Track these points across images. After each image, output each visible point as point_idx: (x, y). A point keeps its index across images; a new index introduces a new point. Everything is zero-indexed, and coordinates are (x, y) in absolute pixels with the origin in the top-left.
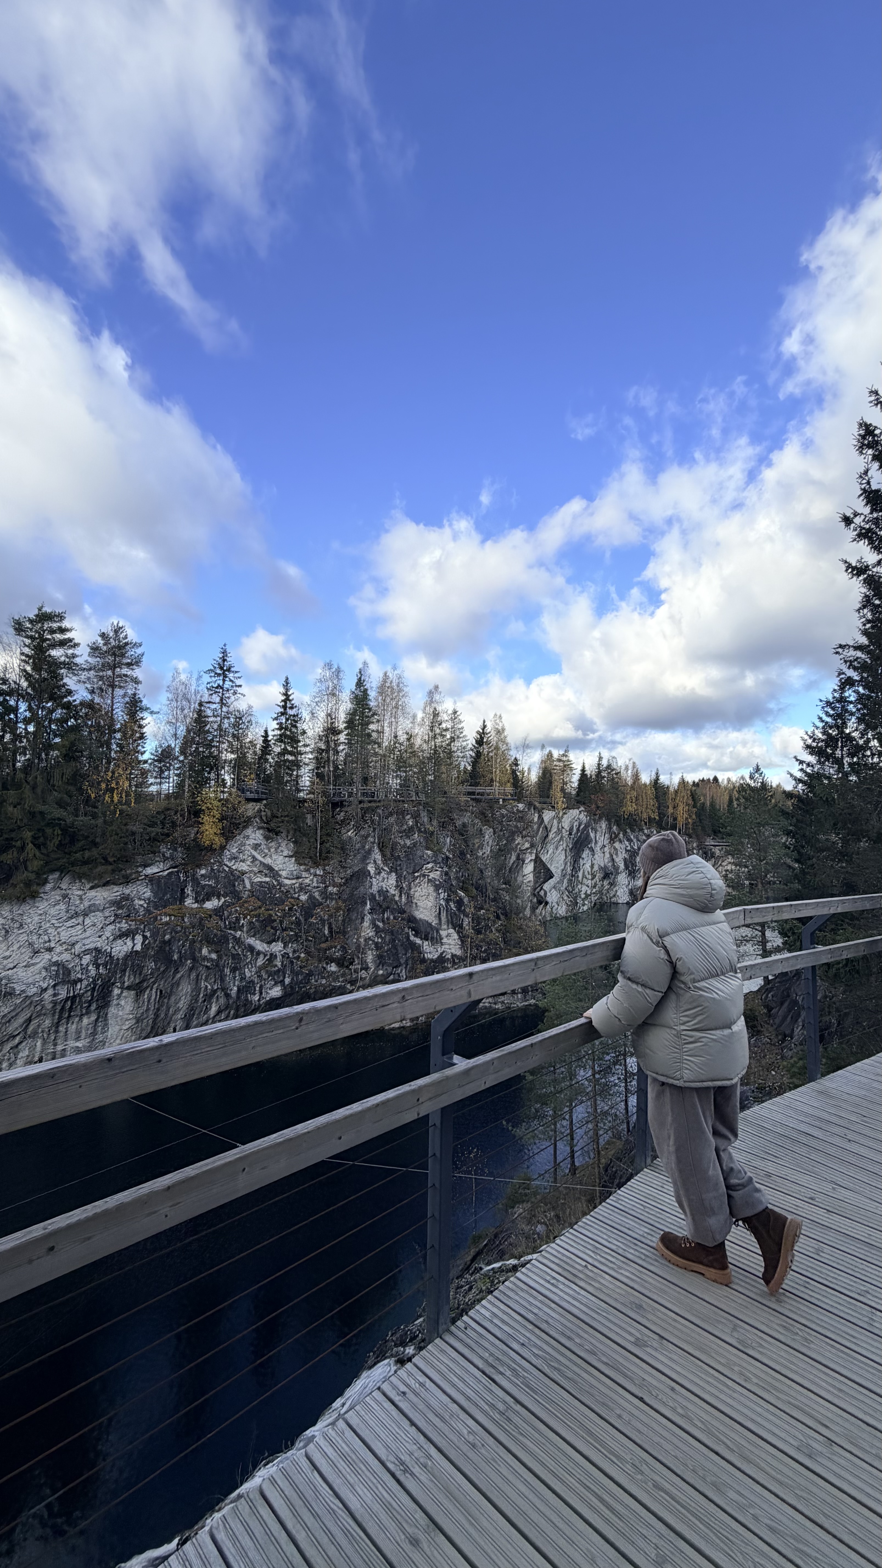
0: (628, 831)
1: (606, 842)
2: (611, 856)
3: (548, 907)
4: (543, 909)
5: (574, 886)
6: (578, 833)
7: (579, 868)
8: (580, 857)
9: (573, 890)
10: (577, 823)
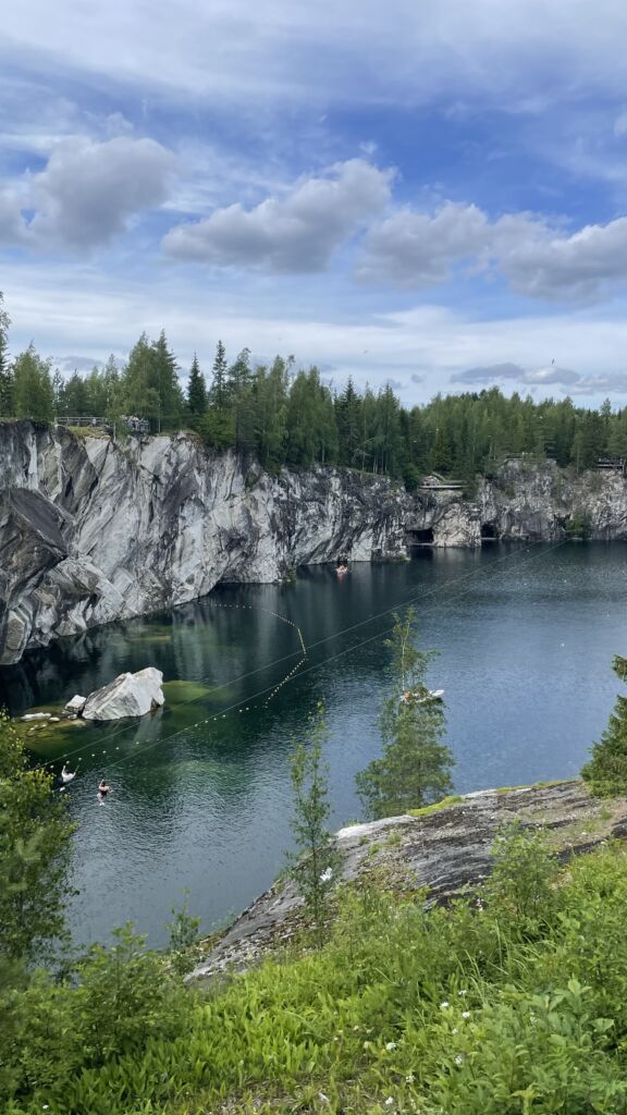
3: (101, 602)
4: (87, 607)
5: (166, 563)
6: (174, 477)
7: (176, 535)
8: (176, 516)
9: (164, 570)
10: (173, 461)
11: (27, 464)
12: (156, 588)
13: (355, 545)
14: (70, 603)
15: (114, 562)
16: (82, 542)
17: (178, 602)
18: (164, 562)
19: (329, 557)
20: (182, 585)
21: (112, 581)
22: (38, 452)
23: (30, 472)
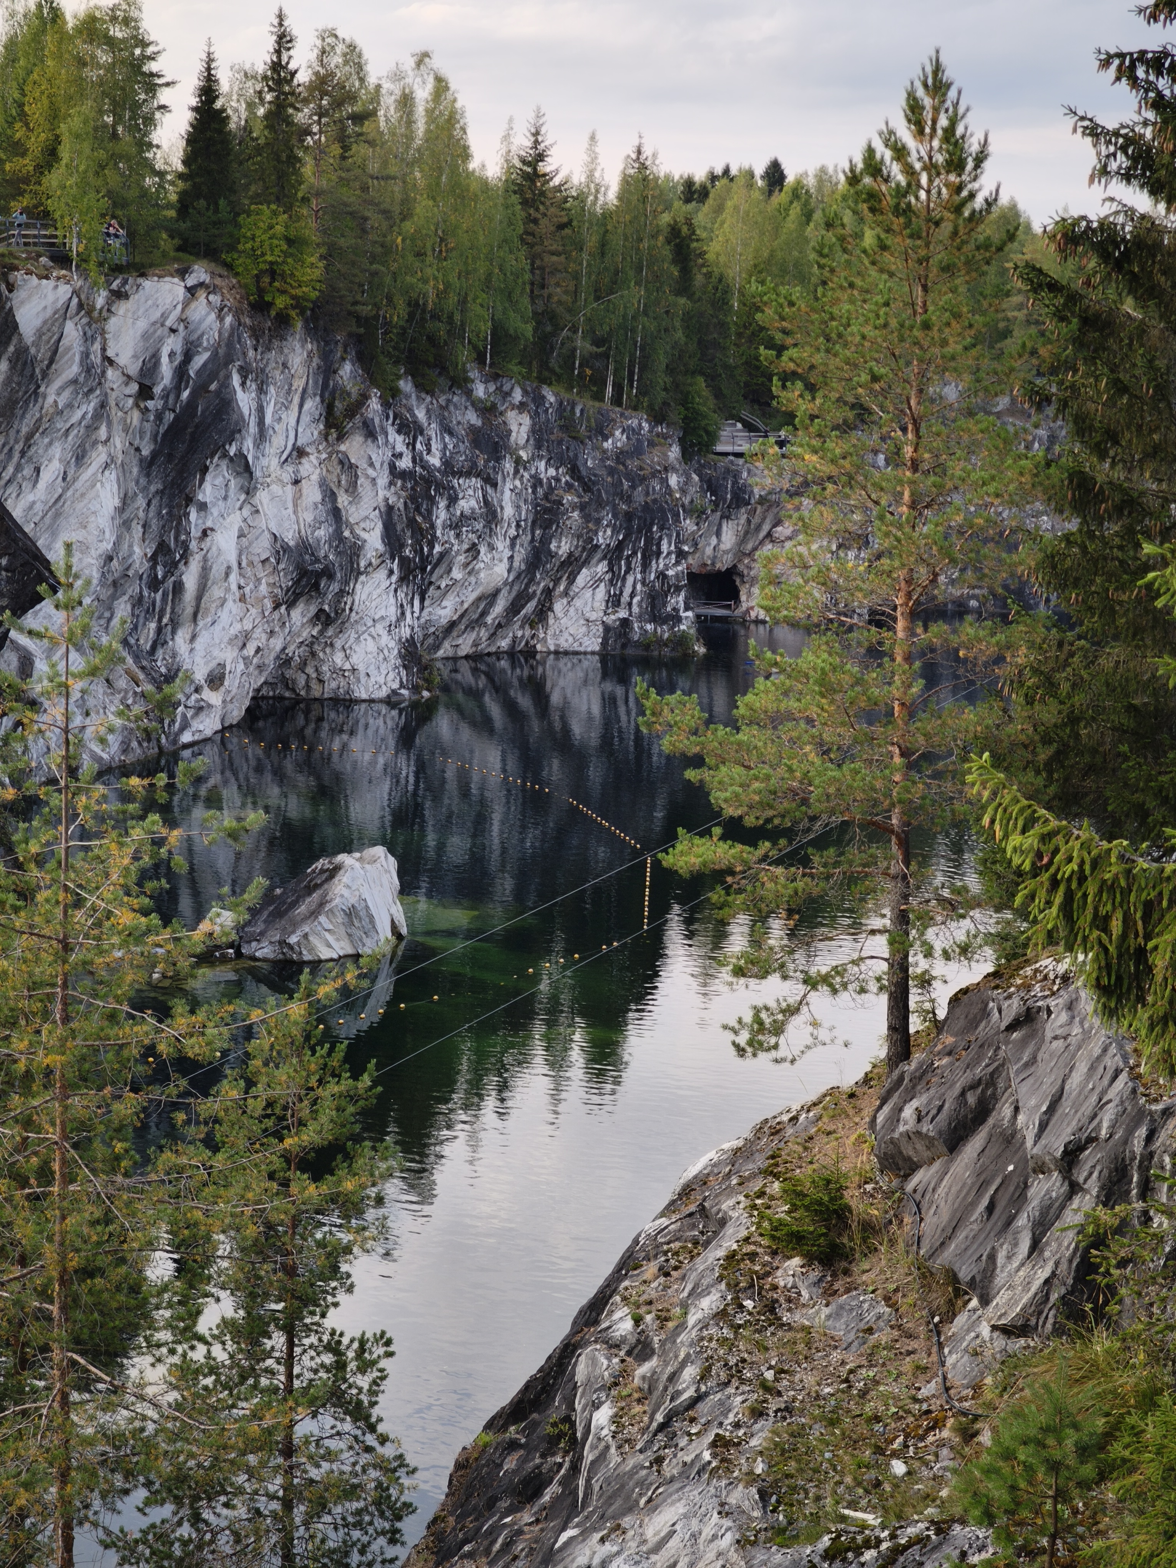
0: (406, 385)
1: (309, 433)
2: (330, 496)
6: (177, 391)
7: (185, 553)
8: (185, 500)
12: (143, 694)
13: (559, 606)
17: (188, 737)
19: (493, 636)
20: (197, 689)
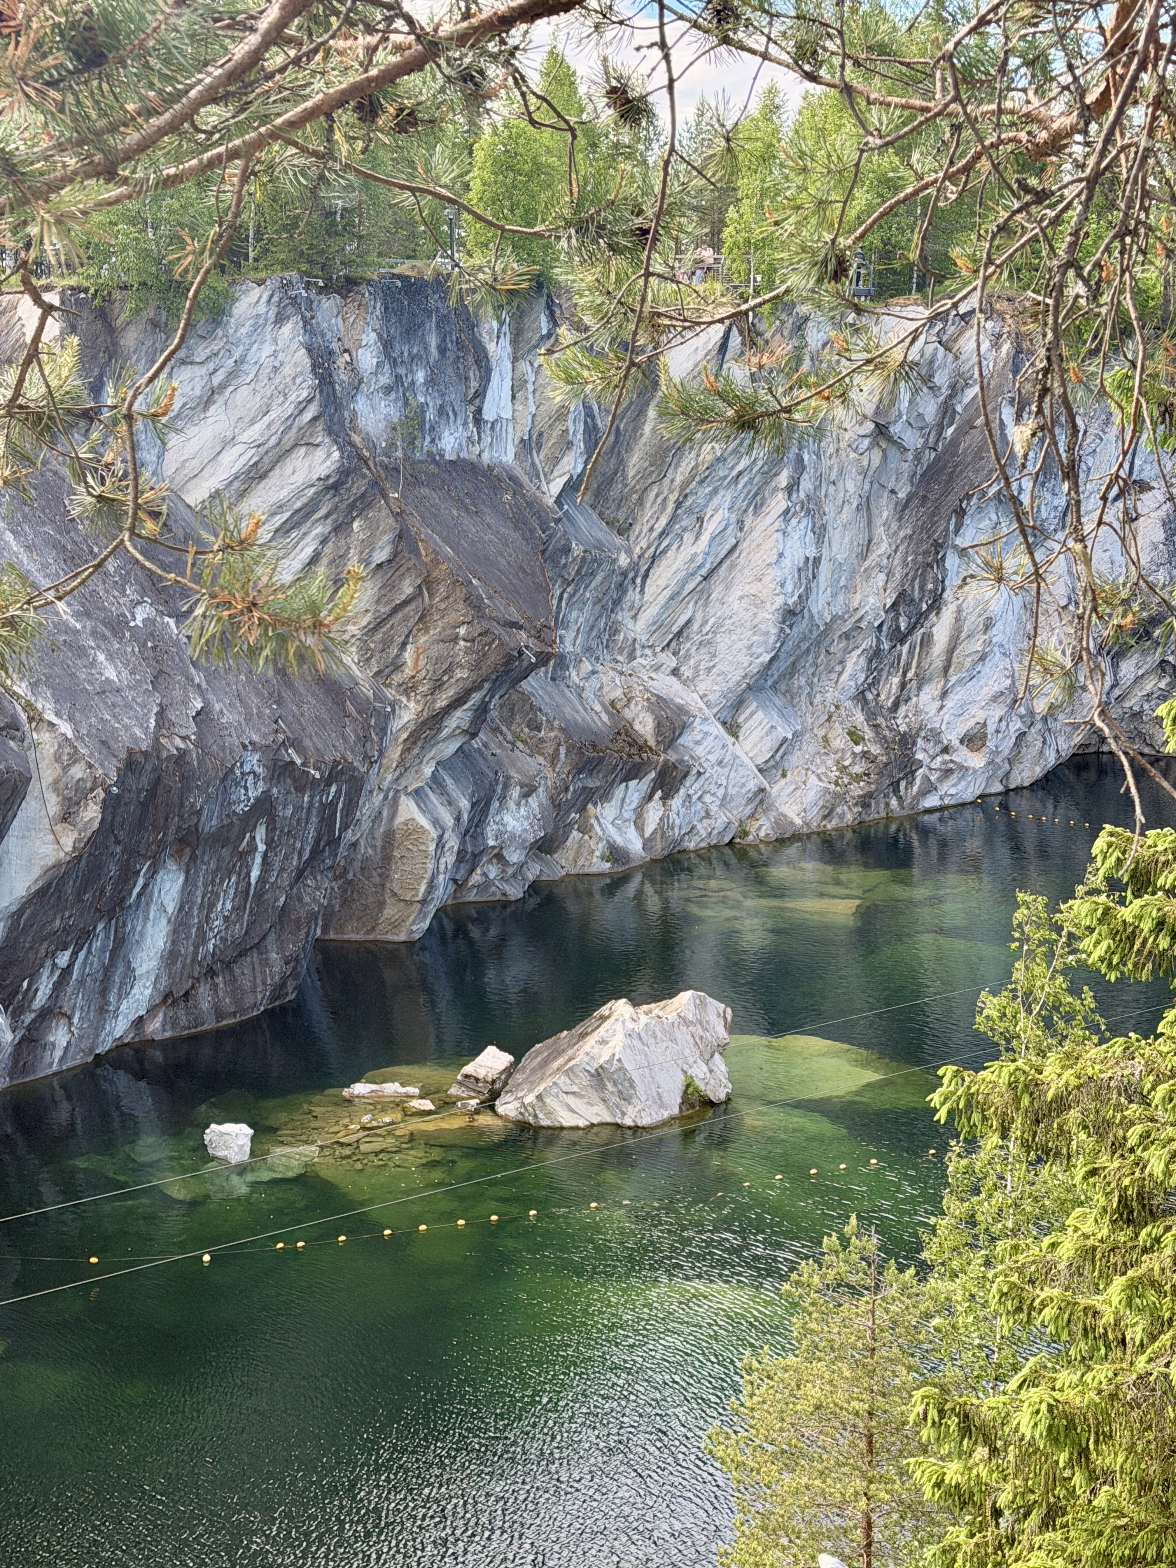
3: (691, 787)
4: (650, 797)
5: (903, 685)
6: (941, 428)
7: (936, 604)
8: (938, 546)
9: (896, 706)
10: (941, 379)
11: (480, 394)
12: (865, 754)
14: (591, 784)
15: (735, 676)
16: (647, 616)
17: (932, 801)
18: (896, 680)
20: (946, 750)
21: (732, 728)
22: (515, 360)
23: (489, 414)
